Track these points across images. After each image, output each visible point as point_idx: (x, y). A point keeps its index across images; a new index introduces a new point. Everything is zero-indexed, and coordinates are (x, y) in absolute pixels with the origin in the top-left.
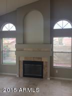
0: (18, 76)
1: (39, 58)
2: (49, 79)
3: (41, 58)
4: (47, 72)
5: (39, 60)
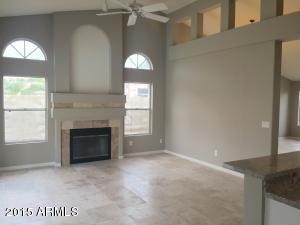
0: (59, 165)
2: (121, 157)
3: (107, 121)
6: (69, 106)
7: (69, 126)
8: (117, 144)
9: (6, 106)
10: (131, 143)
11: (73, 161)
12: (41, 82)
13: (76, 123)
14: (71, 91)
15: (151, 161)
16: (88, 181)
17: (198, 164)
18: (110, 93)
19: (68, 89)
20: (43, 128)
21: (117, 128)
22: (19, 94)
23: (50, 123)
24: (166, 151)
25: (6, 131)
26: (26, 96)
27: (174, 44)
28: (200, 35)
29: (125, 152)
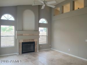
0: (18, 54)
1: (32, 40)
2: (38, 51)
3: (34, 40)
5: (32, 41)
6: (22, 35)
7: (22, 41)
8: (37, 47)
9: (1, 35)
10: (41, 46)
11: (23, 53)
12: (13, 27)
13: (24, 40)
14: (23, 30)
15: (48, 52)
16: (28, 60)
17: (64, 54)
18: (35, 31)
19: (21, 29)
20: (13, 42)
21: (37, 42)
22: (5, 31)
23: (16, 40)
24: (52, 49)
25: (1, 43)
26: (8, 32)
27: (54, 15)
28: (63, 13)
29: (39, 49)
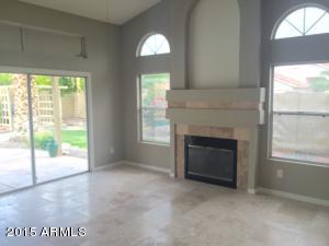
1: (224, 130)
4: (247, 173)
5: (226, 136)
